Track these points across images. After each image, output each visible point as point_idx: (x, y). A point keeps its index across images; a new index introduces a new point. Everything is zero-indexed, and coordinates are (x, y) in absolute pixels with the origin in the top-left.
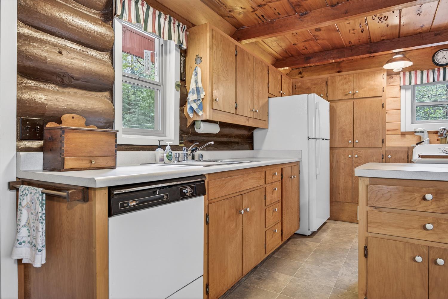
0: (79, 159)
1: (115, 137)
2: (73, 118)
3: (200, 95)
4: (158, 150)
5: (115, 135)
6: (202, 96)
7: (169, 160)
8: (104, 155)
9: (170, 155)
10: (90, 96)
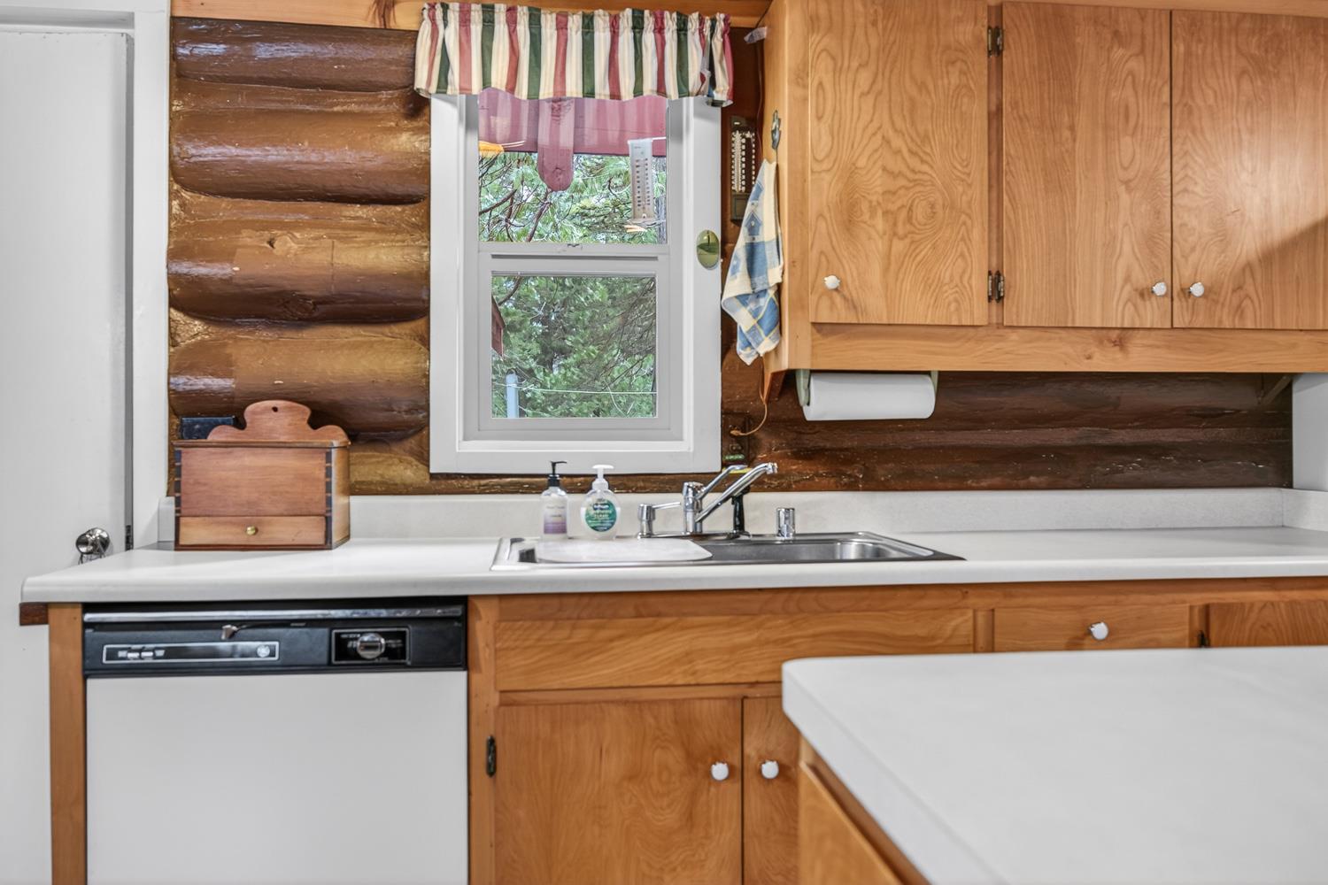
0: (219, 523)
1: (324, 461)
2: (275, 409)
3: (766, 273)
4: (549, 495)
5: (324, 455)
6: (774, 276)
7: (594, 528)
8: (291, 513)
9: (598, 511)
10: (374, 339)
